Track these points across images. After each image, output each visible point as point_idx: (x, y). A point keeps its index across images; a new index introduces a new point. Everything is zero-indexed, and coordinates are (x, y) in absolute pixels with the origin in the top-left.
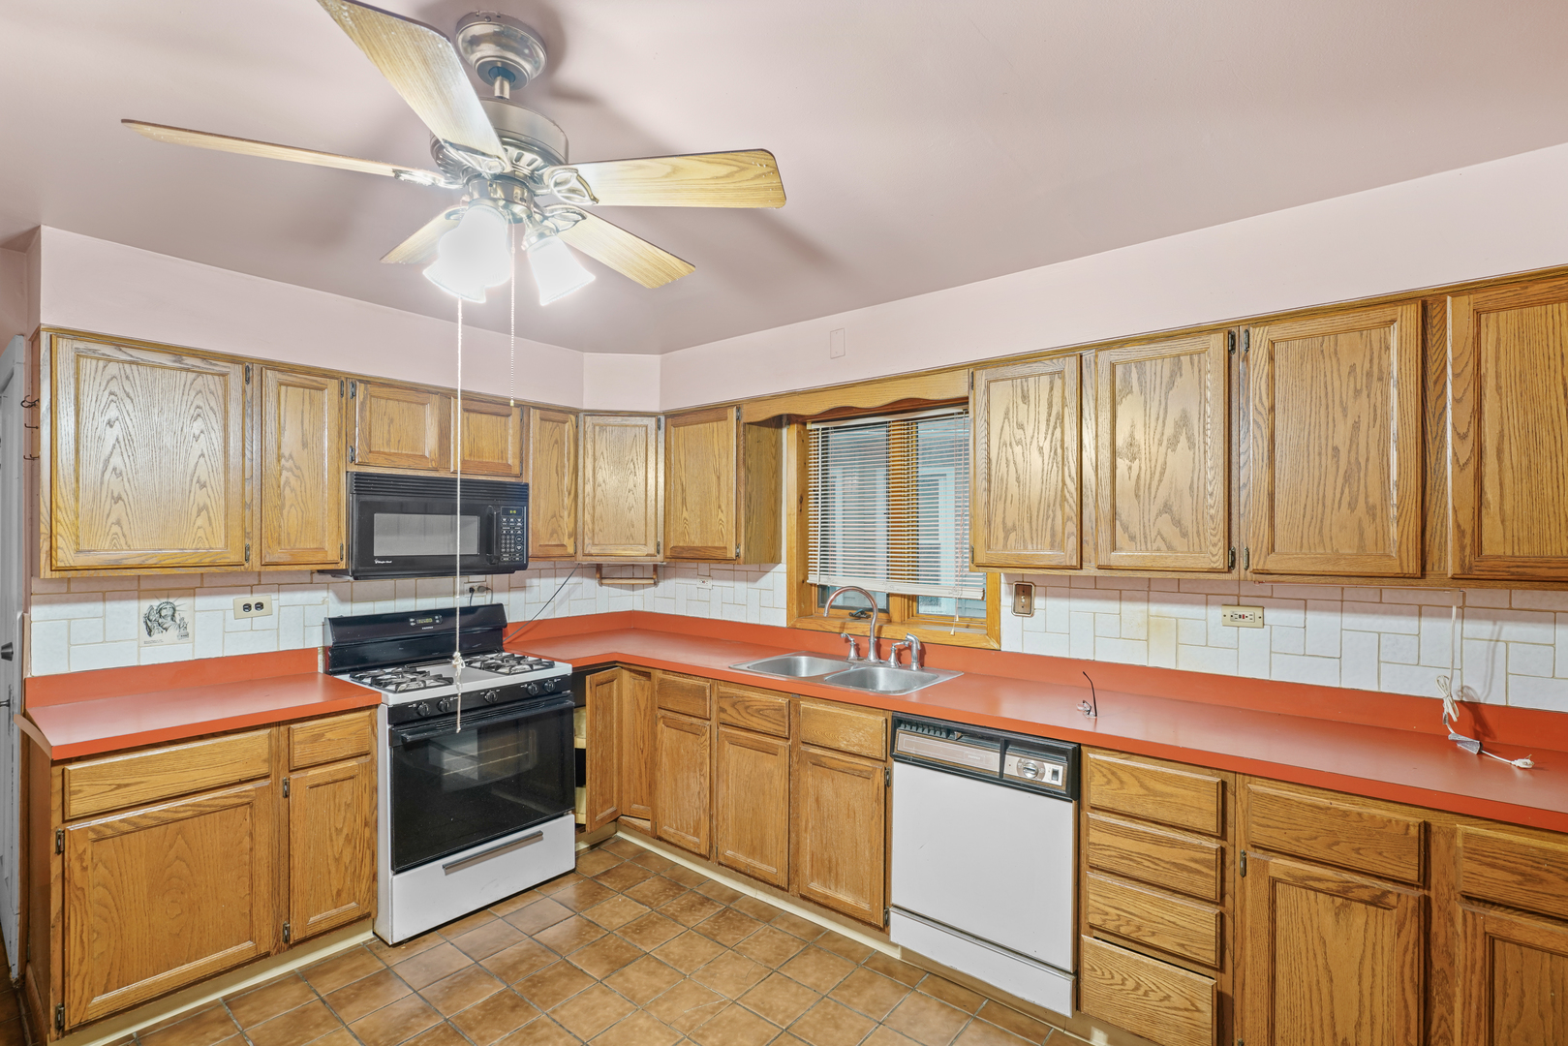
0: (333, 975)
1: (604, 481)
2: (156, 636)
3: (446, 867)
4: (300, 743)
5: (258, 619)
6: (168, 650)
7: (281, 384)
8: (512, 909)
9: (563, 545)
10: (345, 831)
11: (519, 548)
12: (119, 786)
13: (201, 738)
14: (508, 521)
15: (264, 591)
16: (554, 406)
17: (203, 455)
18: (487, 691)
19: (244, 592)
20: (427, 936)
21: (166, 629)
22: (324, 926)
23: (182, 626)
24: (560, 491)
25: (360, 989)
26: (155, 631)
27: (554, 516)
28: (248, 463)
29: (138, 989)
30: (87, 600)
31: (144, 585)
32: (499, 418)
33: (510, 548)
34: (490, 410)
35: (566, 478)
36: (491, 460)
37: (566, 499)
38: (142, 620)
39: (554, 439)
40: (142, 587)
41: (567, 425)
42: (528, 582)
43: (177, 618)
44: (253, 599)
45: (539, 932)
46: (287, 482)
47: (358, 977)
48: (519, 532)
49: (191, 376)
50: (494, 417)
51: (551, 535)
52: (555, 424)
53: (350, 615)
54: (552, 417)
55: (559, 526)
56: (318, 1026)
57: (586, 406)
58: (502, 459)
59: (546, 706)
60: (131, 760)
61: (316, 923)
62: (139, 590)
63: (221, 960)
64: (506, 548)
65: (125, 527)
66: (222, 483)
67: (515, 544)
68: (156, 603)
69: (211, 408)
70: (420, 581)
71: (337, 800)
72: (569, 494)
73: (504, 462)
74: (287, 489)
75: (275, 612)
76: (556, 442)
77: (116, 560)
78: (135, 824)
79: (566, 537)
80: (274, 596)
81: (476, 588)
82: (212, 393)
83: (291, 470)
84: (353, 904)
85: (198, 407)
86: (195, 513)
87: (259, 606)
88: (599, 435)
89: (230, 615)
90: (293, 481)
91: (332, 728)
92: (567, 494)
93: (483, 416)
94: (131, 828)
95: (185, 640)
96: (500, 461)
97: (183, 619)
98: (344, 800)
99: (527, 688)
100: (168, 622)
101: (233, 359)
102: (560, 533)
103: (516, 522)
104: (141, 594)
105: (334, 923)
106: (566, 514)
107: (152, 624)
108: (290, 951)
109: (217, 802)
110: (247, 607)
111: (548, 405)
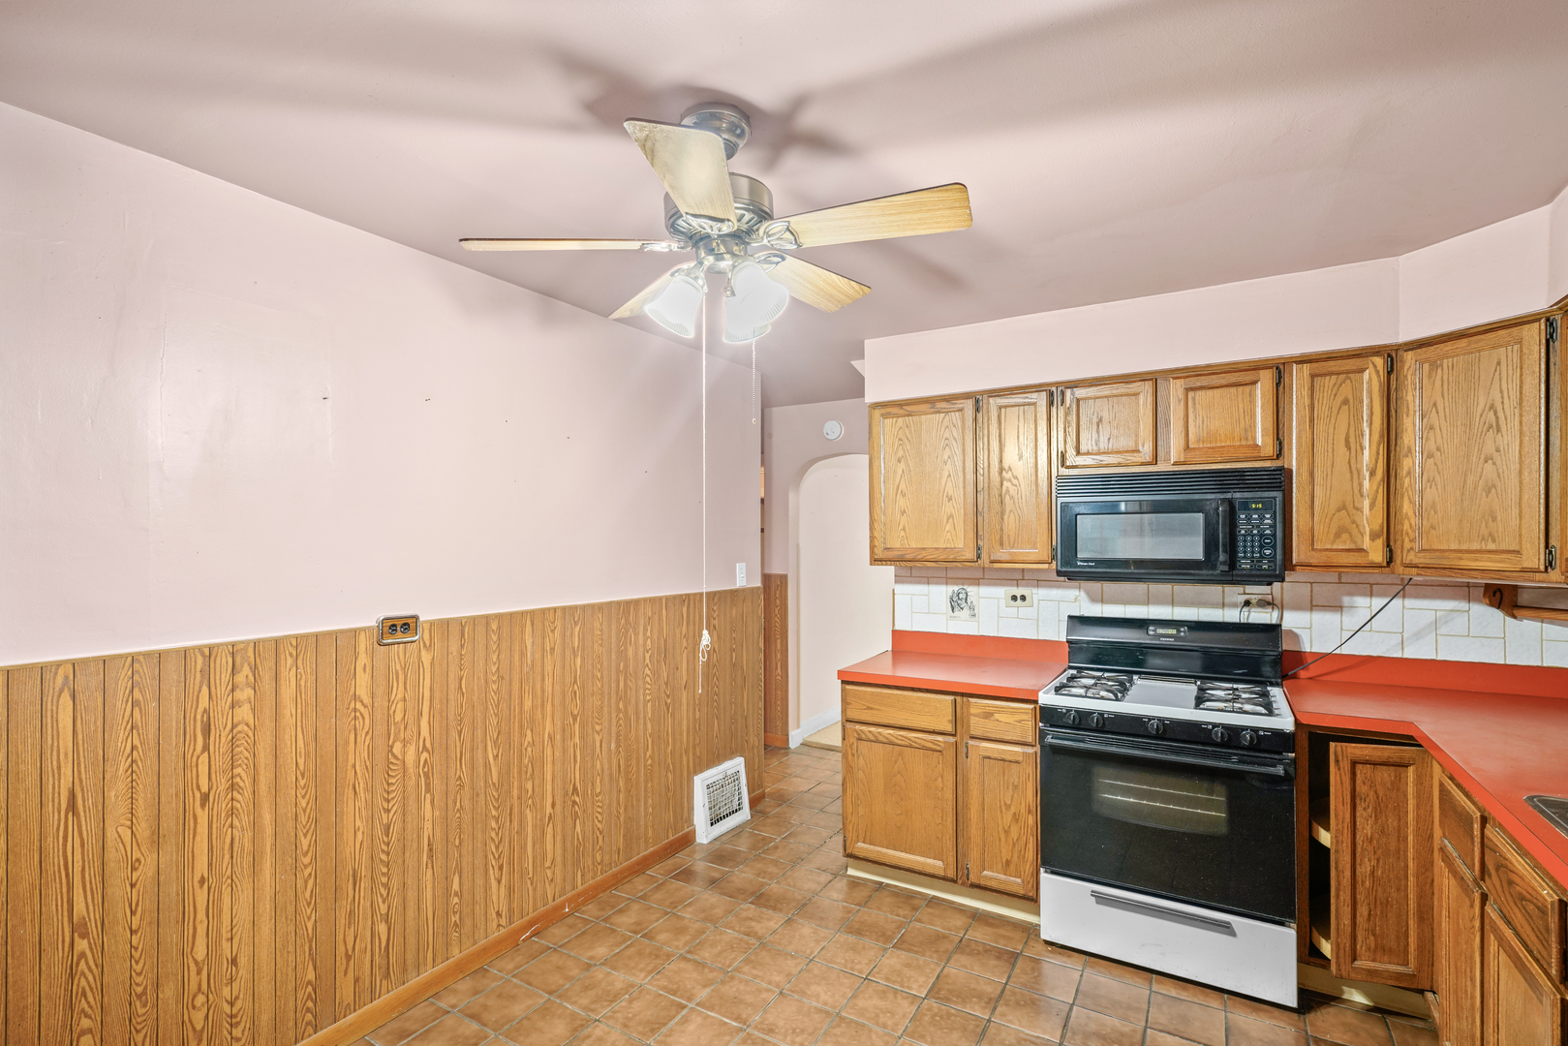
0: (989, 930)
1: (1438, 449)
2: (957, 613)
3: (1094, 894)
4: (975, 715)
5: (1024, 610)
6: (961, 625)
7: (1000, 408)
8: (1173, 993)
9: (1361, 550)
10: (1013, 810)
11: (1268, 552)
12: (868, 708)
13: (913, 689)
14: (1249, 518)
15: (1027, 586)
16: (1339, 351)
17: (950, 475)
18: (1150, 718)
19: (1012, 585)
20: (1076, 954)
21: (962, 609)
22: (993, 884)
23: (972, 608)
24: (1354, 472)
25: (986, 951)
26: (956, 609)
27: (1343, 507)
28: (980, 478)
29: (878, 851)
30: (920, 583)
31: (950, 575)
32: (1240, 389)
33: (1253, 552)
34: (1224, 382)
35: (1366, 452)
36: (1228, 443)
37: (1366, 484)
38: (949, 600)
39: (1339, 399)
40: (949, 576)
41: (1366, 375)
42: (1346, 600)
43: (969, 601)
44: (1019, 592)
45: (1161, 1031)
46: (1008, 491)
47: (997, 943)
48: (1268, 532)
49: (942, 415)
50: (1233, 390)
51: (1338, 535)
52: (1342, 376)
53: (1100, 615)
54: (1334, 369)
55: (1354, 522)
56: (937, 951)
57: (1403, 337)
58: (1247, 439)
59: (1240, 762)
60: (881, 693)
61: (986, 877)
62: (947, 578)
63: (923, 864)
64: (1245, 552)
65: (907, 532)
66: (962, 496)
67: (1261, 547)
68: (956, 588)
69: (954, 438)
70: (1178, 588)
71: (1006, 778)
72: (1372, 473)
73: (1250, 442)
74: (1007, 496)
75: (1035, 605)
76: (1346, 402)
77: (902, 555)
78: (875, 737)
79: (1367, 538)
80: (1035, 590)
81: (1254, 601)
82: (954, 426)
83: (1010, 480)
84: (1019, 880)
85: (946, 439)
86: (945, 521)
87: (1023, 598)
88: (1430, 376)
89: (1003, 603)
90: (1012, 488)
91: (1001, 710)
92: (1367, 475)
93: (1215, 391)
94: (873, 738)
95: (973, 618)
96: (1244, 443)
97: (972, 602)
98: (1012, 781)
99: (1211, 730)
100: (963, 605)
101: (966, 396)
102: (1355, 532)
103: (1262, 518)
104: (948, 581)
105: (1002, 887)
106: (1366, 503)
107: (955, 603)
108: (971, 889)
109: (919, 741)
110: (1014, 598)
111: (1328, 352)
